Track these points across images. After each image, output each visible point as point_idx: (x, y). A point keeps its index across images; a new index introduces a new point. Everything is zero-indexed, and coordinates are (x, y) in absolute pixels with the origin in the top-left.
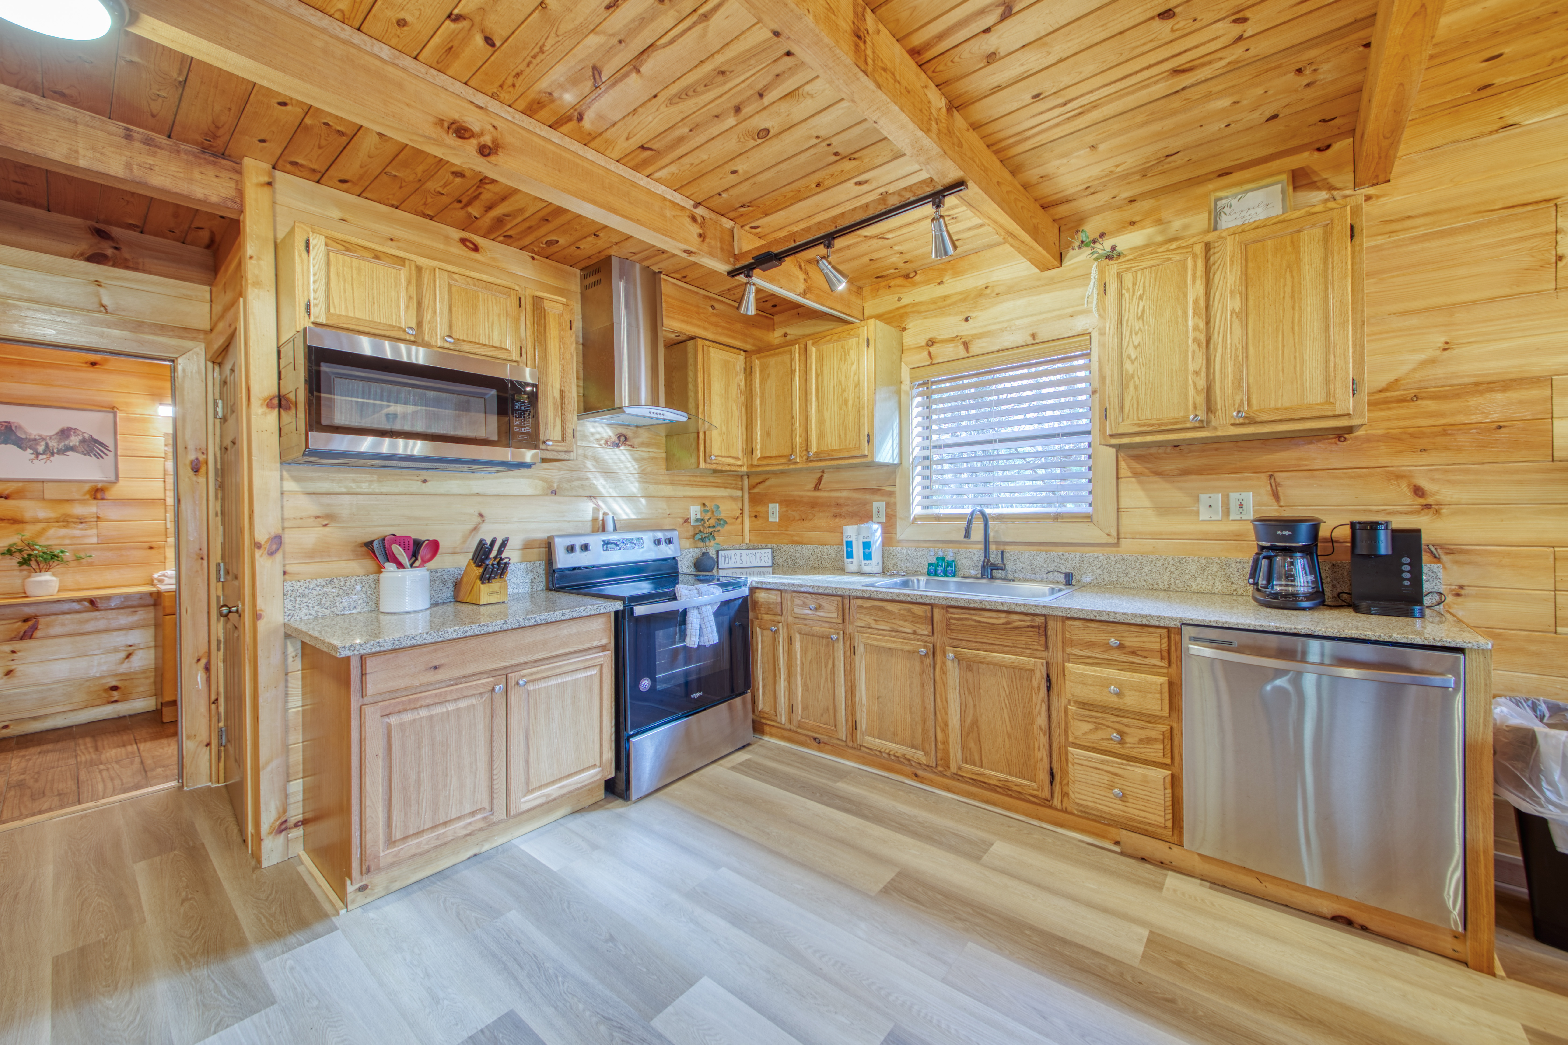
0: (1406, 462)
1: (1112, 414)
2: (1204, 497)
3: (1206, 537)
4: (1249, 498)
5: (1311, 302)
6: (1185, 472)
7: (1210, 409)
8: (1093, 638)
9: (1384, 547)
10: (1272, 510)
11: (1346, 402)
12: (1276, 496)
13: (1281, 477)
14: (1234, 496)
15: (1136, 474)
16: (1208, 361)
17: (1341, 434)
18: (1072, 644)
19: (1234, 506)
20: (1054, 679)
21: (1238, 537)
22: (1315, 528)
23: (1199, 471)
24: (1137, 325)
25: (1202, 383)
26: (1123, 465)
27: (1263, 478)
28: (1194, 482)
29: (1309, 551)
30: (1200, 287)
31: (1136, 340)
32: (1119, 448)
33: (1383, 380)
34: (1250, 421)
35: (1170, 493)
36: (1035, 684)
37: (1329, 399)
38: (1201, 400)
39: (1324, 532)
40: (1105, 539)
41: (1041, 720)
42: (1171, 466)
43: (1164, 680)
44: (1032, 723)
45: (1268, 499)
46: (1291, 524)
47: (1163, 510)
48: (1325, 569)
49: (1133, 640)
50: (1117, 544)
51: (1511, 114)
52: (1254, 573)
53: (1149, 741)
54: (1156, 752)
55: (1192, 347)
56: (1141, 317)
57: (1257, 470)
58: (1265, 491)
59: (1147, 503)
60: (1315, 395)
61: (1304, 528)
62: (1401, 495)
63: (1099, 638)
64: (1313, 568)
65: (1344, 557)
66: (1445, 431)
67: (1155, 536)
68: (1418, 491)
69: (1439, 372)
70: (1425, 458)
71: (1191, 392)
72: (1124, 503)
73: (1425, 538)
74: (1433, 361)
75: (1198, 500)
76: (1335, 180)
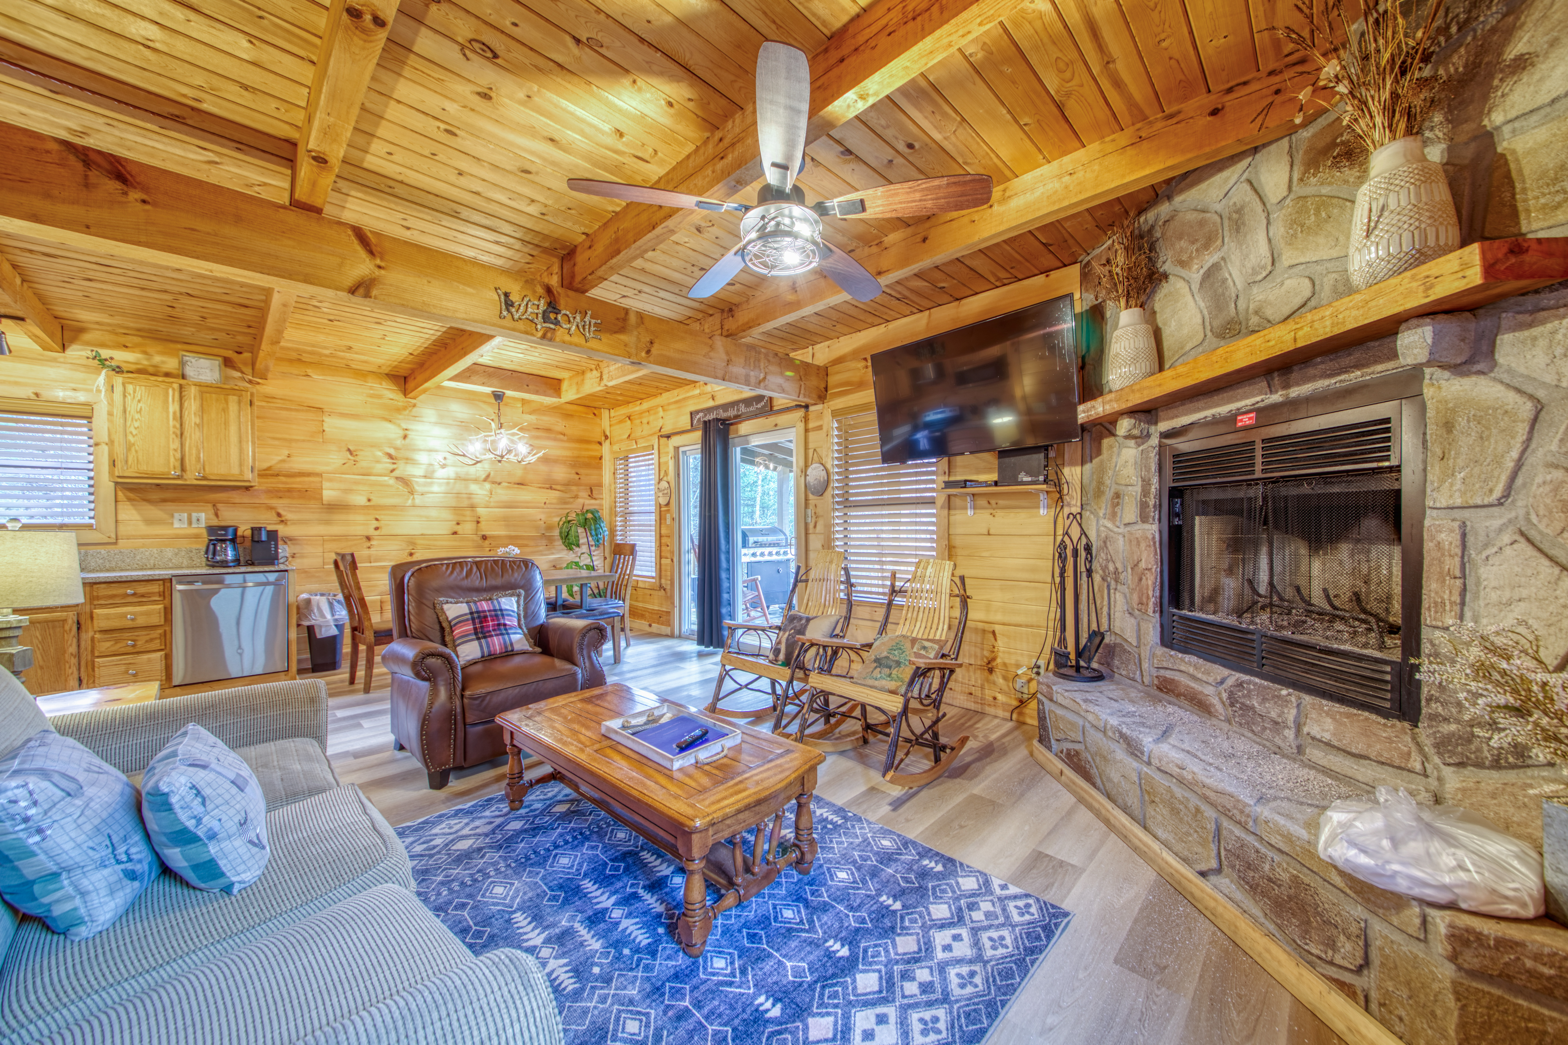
0: (274, 502)
1: (119, 464)
2: (176, 515)
3: (178, 537)
4: (203, 516)
5: (233, 429)
6: (164, 501)
7: (183, 469)
8: (115, 592)
9: (264, 537)
10: (215, 522)
11: (249, 475)
12: (217, 515)
13: (219, 506)
14: (194, 515)
15: (129, 499)
16: (182, 445)
17: (247, 488)
18: (98, 598)
19: (194, 520)
20: (82, 622)
21: (197, 536)
22: (236, 530)
23: (173, 501)
24: (137, 416)
25: (178, 456)
26: (120, 494)
27: (210, 506)
28: (170, 506)
29: (233, 541)
30: (177, 407)
31: (137, 424)
32: (116, 483)
33: (265, 465)
34: (204, 478)
35: (154, 512)
36: (67, 627)
37: (242, 473)
38: (178, 464)
39: (240, 533)
40: (107, 540)
41: (73, 649)
42: (155, 496)
43: (161, 606)
44: (64, 652)
45: (213, 517)
46: (225, 528)
47: (149, 522)
48: (241, 550)
49: (142, 589)
50: (116, 543)
51: (310, 371)
52: (207, 552)
53: (152, 640)
54: (156, 644)
55: (172, 436)
56: (140, 412)
57: (207, 502)
58: (211, 512)
59: (138, 517)
60: (235, 471)
61: (231, 530)
62: (272, 516)
63: (121, 591)
64: (235, 549)
65: (248, 543)
66: (290, 490)
67: (143, 537)
68: (279, 515)
69: (286, 466)
70: (281, 501)
71: (172, 460)
72: (120, 517)
73: (280, 534)
74: (283, 461)
75: (172, 516)
76: (244, 369)
